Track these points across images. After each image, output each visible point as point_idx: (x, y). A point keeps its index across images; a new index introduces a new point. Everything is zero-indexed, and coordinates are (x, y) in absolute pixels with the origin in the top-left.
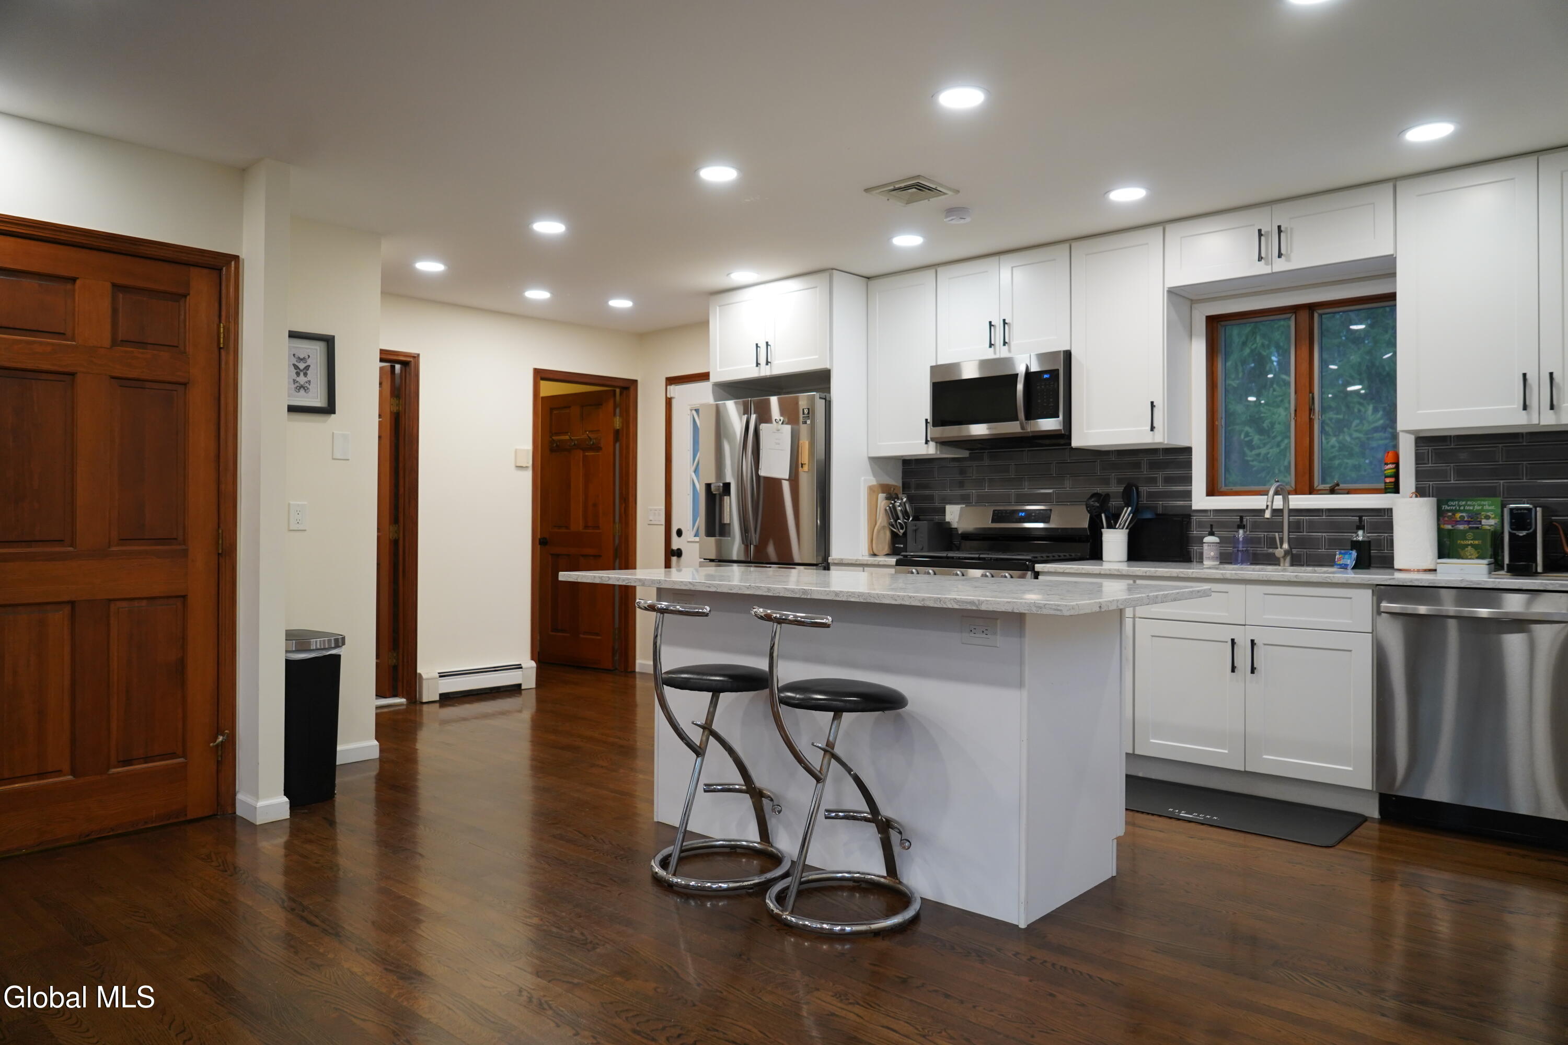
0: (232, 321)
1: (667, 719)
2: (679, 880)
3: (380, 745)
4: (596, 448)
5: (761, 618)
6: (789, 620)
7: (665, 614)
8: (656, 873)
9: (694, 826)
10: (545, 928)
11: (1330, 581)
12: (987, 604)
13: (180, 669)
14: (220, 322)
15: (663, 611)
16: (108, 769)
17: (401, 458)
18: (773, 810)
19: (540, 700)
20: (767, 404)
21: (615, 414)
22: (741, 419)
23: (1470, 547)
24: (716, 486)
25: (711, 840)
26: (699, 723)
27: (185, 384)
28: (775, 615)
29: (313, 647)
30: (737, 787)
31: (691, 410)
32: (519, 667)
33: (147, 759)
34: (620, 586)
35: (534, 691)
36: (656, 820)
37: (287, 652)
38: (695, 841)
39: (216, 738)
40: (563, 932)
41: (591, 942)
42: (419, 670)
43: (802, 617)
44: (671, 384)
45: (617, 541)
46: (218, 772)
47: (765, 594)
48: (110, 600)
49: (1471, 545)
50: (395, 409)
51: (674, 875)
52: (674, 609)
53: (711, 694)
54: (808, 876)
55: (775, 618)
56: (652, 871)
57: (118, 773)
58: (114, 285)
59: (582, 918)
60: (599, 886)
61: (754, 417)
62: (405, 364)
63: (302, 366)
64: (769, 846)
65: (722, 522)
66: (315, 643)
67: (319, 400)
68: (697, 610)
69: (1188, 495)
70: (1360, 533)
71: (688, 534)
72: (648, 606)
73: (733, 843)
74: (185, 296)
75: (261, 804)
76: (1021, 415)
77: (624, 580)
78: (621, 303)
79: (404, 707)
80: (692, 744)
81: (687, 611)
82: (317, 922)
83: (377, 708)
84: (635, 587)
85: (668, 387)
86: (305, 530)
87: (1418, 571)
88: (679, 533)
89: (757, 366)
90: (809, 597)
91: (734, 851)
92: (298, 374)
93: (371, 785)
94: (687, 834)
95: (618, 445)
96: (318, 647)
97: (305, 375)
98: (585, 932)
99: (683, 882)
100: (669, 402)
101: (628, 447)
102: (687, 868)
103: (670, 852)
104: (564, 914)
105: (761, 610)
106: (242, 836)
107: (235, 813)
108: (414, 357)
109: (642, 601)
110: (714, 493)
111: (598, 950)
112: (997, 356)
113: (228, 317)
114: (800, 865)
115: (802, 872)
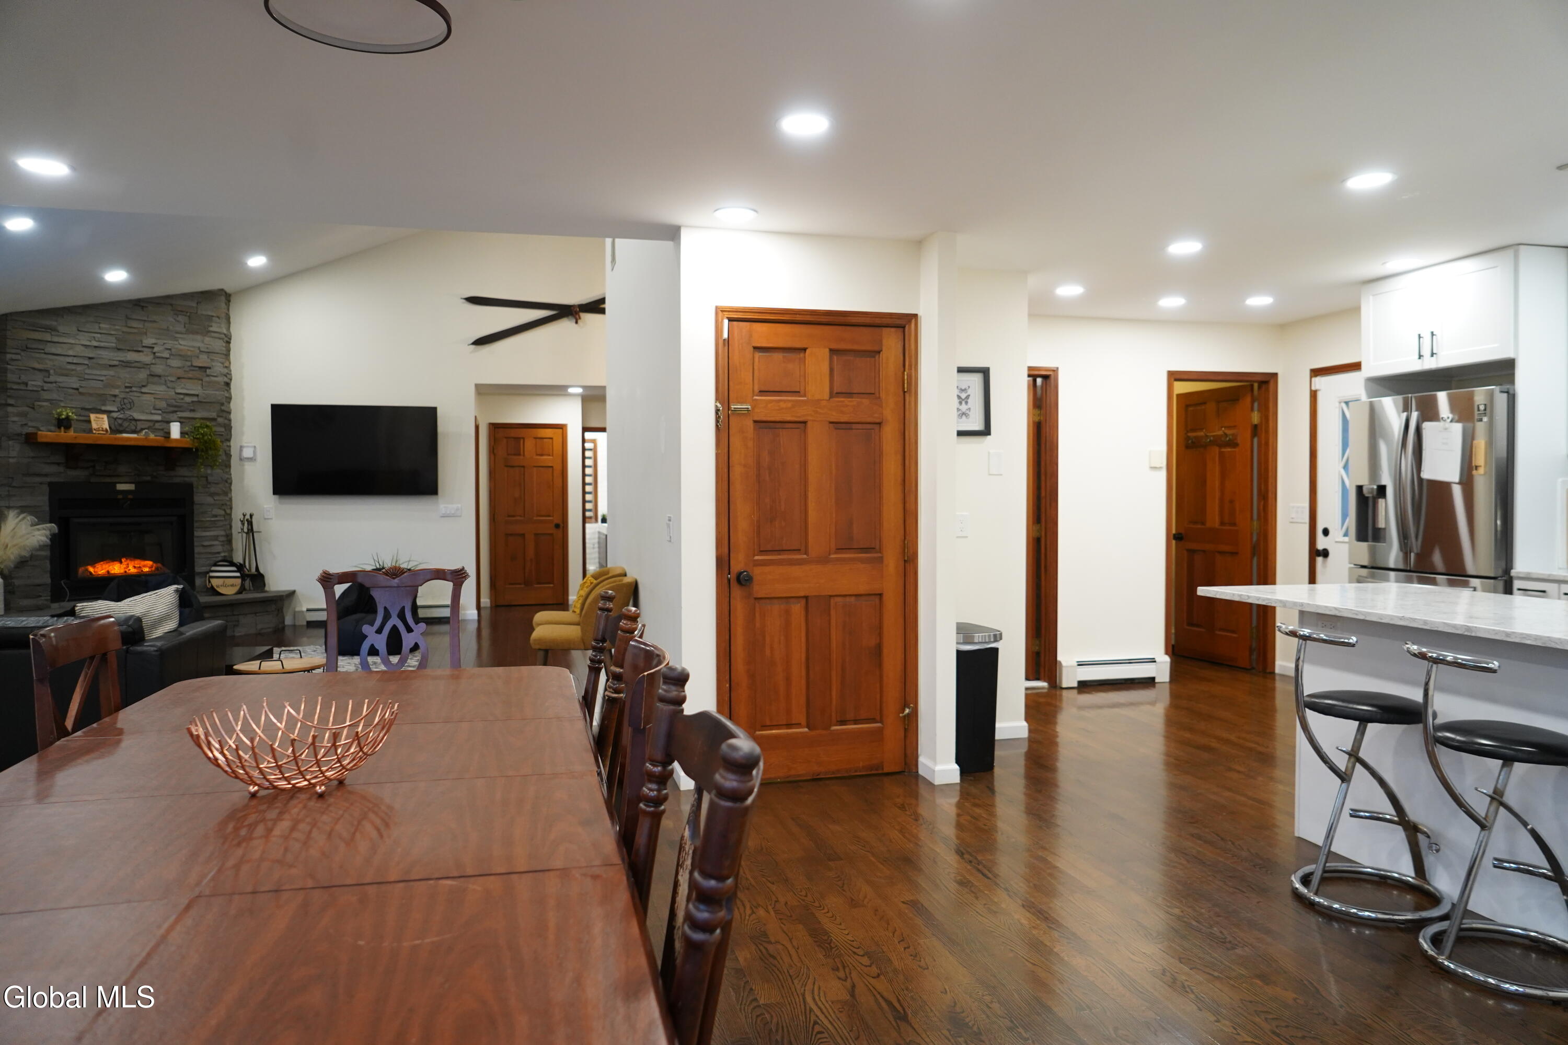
0: (913, 369)
1: (1307, 738)
2: (1322, 901)
3: (1029, 726)
4: (1233, 444)
5: (1415, 655)
6: (1447, 661)
7: (1308, 641)
8: (1297, 889)
9: (1338, 847)
10: (1185, 919)
13: (878, 651)
14: (904, 371)
15: (1305, 638)
16: (830, 726)
17: (1043, 464)
18: (1430, 848)
19: (1174, 695)
20: (1433, 402)
21: (1252, 410)
22: (1399, 416)
24: (1370, 488)
25: (1357, 865)
26: (1344, 749)
27: (880, 424)
28: (1430, 655)
29: (976, 641)
30: (1388, 817)
31: (1340, 403)
32: (1153, 661)
33: (856, 722)
34: (1259, 606)
35: (1167, 686)
36: (1297, 835)
37: (958, 643)
38: (1340, 864)
39: (904, 710)
40: (1202, 927)
41: (1230, 942)
42: (1059, 658)
43: (1463, 660)
44: (1316, 376)
45: (1255, 539)
46: (905, 736)
47: (1420, 627)
48: (831, 596)
50: (1037, 419)
51: (1316, 894)
52: (1317, 637)
53: (1357, 723)
54: (1469, 924)
55: (1431, 657)
56: (1292, 886)
57: (838, 730)
58: (831, 350)
59: (1221, 918)
60: (1238, 891)
61: (1415, 415)
62: (1046, 378)
63: (963, 396)
64: (1425, 883)
65: (1376, 526)
66: (978, 637)
67: (977, 424)
68: (1343, 640)
71: (1337, 533)
72: (1289, 631)
73: (1382, 873)
74: (879, 352)
75: (938, 768)
77: (1264, 600)
78: (1260, 301)
79: (1046, 691)
80: (1337, 769)
81: (1332, 641)
82: (990, 875)
83: (1027, 689)
84: (1274, 608)
85: (1313, 379)
86: (967, 537)
88: (1326, 532)
89: (1420, 358)
90: (1473, 634)
91: (1382, 881)
92: (960, 403)
93: (1022, 762)
94: (1331, 856)
95: (1256, 440)
96: (980, 640)
97: (966, 403)
98: (1225, 932)
99: (1326, 903)
100: (1314, 395)
101: (1267, 444)
102: (1330, 888)
103: (1312, 871)
104: (1203, 911)
105: (1415, 647)
106: (923, 790)
107: (918, 772)
108: (1054, 371)
109: (1284, 626)
110: (1367, 495)
111: (1236, 950)
113: (910, 366)
114: (1461, 909)
115: (1463, 918)
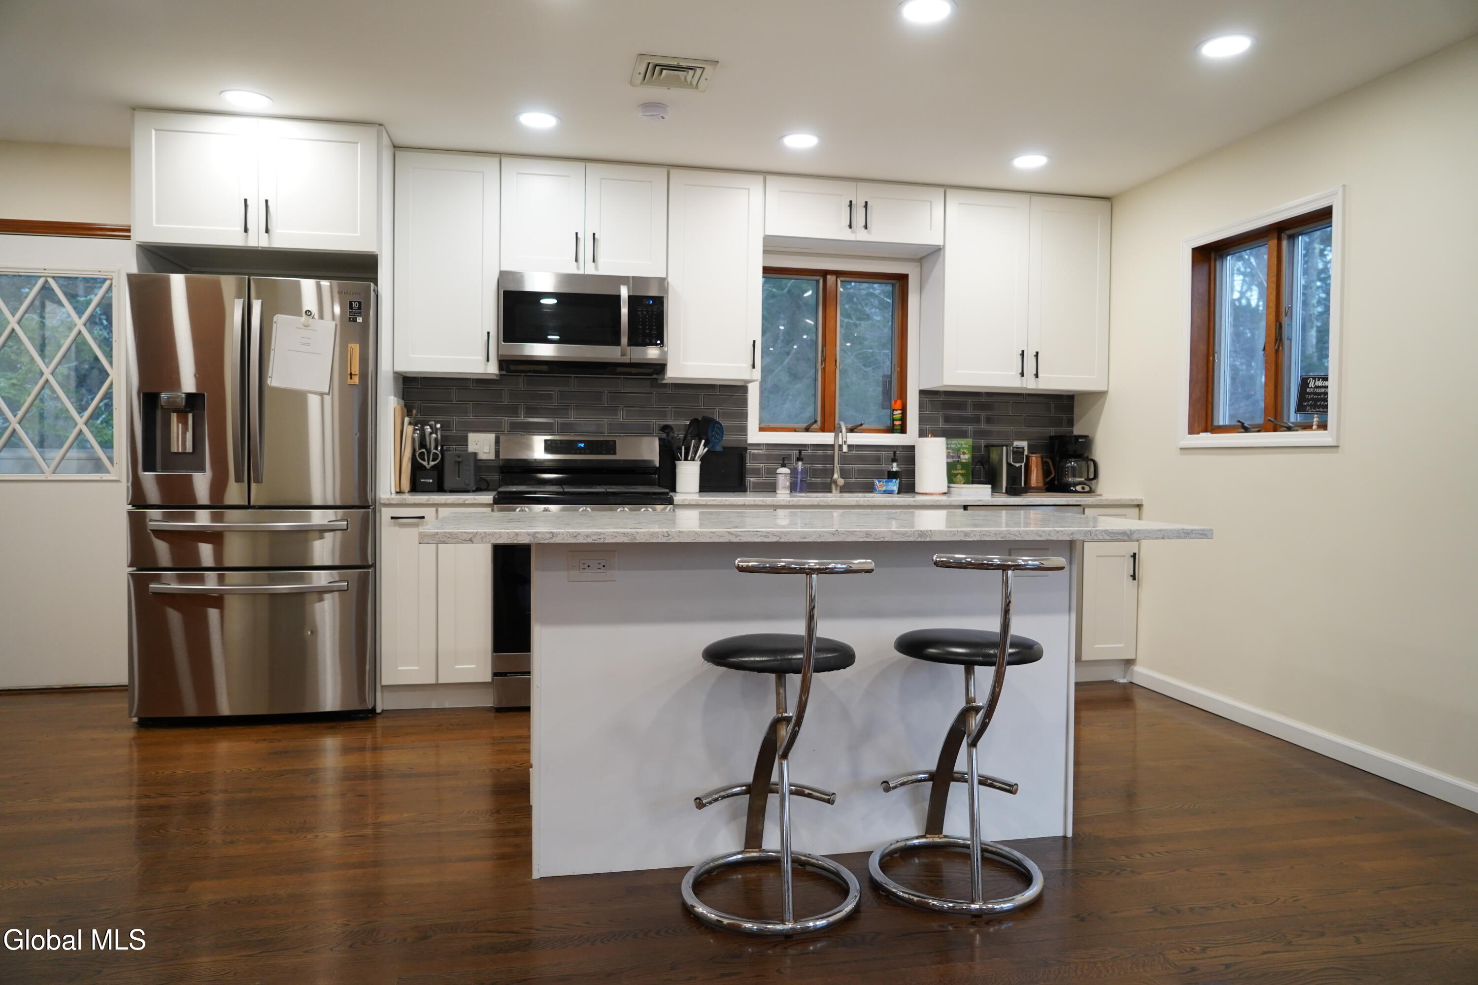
11: (938, 504)
12: (1139, 533)
23: (959, 475)
24: (174, 397)
49: (960, 473)
61: (257, 304)
65: (171, 450)
69: (743, 430)
70: (895, 464)
76: (624, 340)
87: (939, 494)
89: (244, 232)
112: (581, 272)
